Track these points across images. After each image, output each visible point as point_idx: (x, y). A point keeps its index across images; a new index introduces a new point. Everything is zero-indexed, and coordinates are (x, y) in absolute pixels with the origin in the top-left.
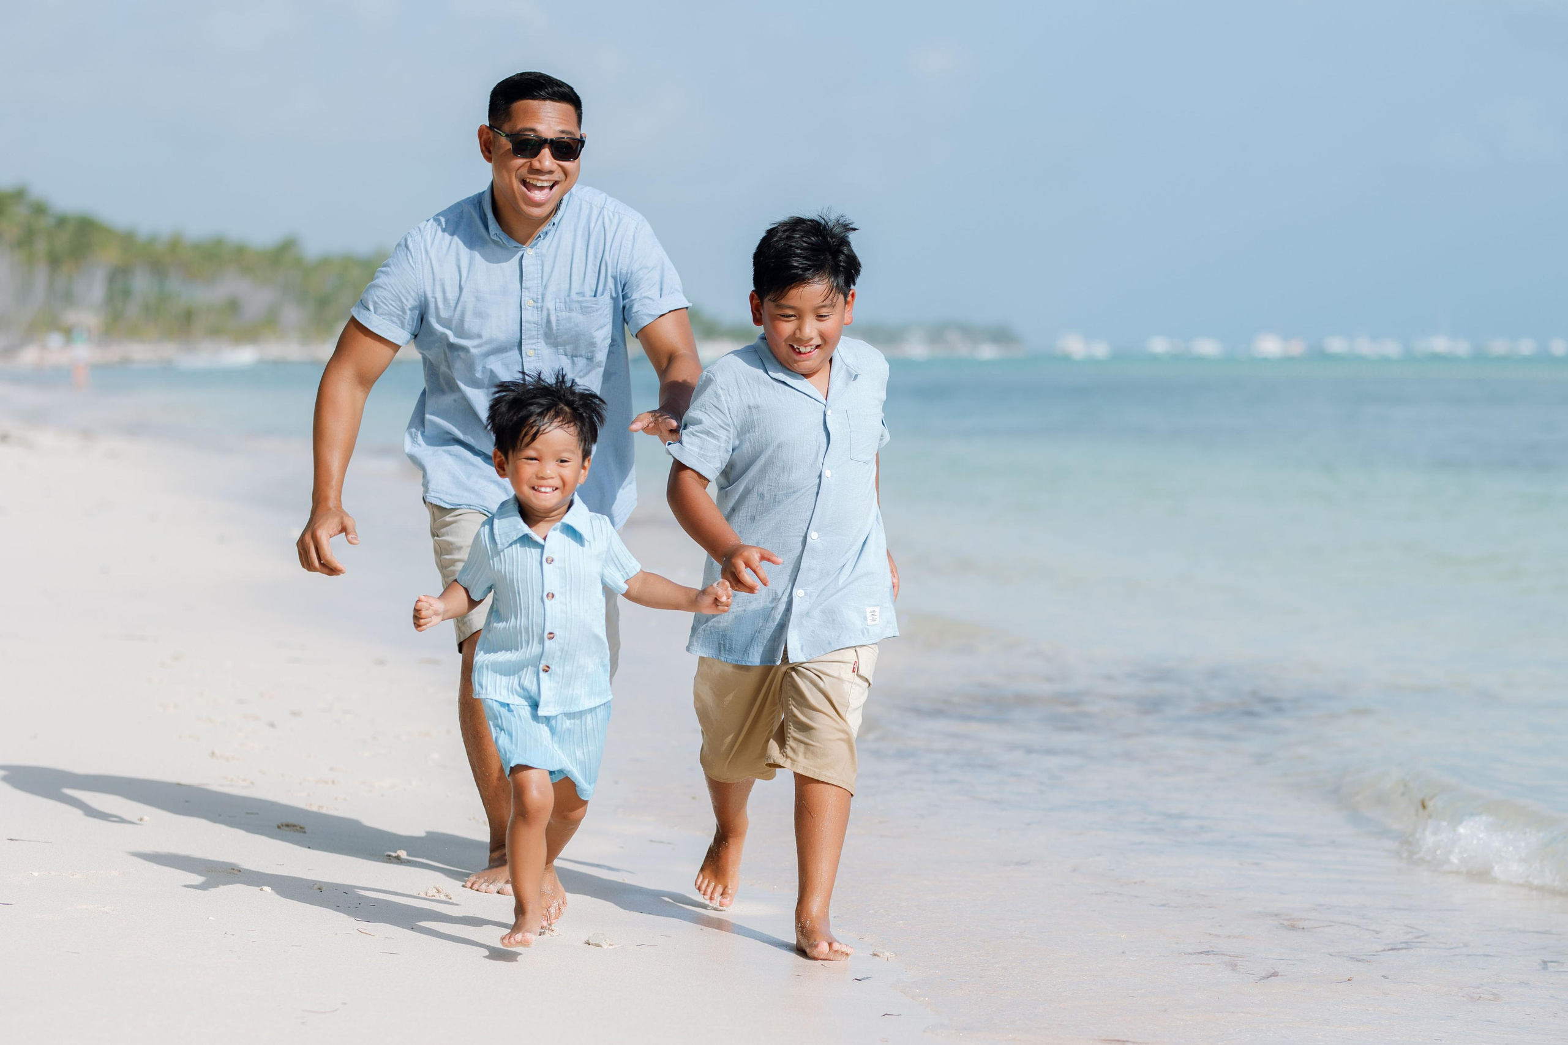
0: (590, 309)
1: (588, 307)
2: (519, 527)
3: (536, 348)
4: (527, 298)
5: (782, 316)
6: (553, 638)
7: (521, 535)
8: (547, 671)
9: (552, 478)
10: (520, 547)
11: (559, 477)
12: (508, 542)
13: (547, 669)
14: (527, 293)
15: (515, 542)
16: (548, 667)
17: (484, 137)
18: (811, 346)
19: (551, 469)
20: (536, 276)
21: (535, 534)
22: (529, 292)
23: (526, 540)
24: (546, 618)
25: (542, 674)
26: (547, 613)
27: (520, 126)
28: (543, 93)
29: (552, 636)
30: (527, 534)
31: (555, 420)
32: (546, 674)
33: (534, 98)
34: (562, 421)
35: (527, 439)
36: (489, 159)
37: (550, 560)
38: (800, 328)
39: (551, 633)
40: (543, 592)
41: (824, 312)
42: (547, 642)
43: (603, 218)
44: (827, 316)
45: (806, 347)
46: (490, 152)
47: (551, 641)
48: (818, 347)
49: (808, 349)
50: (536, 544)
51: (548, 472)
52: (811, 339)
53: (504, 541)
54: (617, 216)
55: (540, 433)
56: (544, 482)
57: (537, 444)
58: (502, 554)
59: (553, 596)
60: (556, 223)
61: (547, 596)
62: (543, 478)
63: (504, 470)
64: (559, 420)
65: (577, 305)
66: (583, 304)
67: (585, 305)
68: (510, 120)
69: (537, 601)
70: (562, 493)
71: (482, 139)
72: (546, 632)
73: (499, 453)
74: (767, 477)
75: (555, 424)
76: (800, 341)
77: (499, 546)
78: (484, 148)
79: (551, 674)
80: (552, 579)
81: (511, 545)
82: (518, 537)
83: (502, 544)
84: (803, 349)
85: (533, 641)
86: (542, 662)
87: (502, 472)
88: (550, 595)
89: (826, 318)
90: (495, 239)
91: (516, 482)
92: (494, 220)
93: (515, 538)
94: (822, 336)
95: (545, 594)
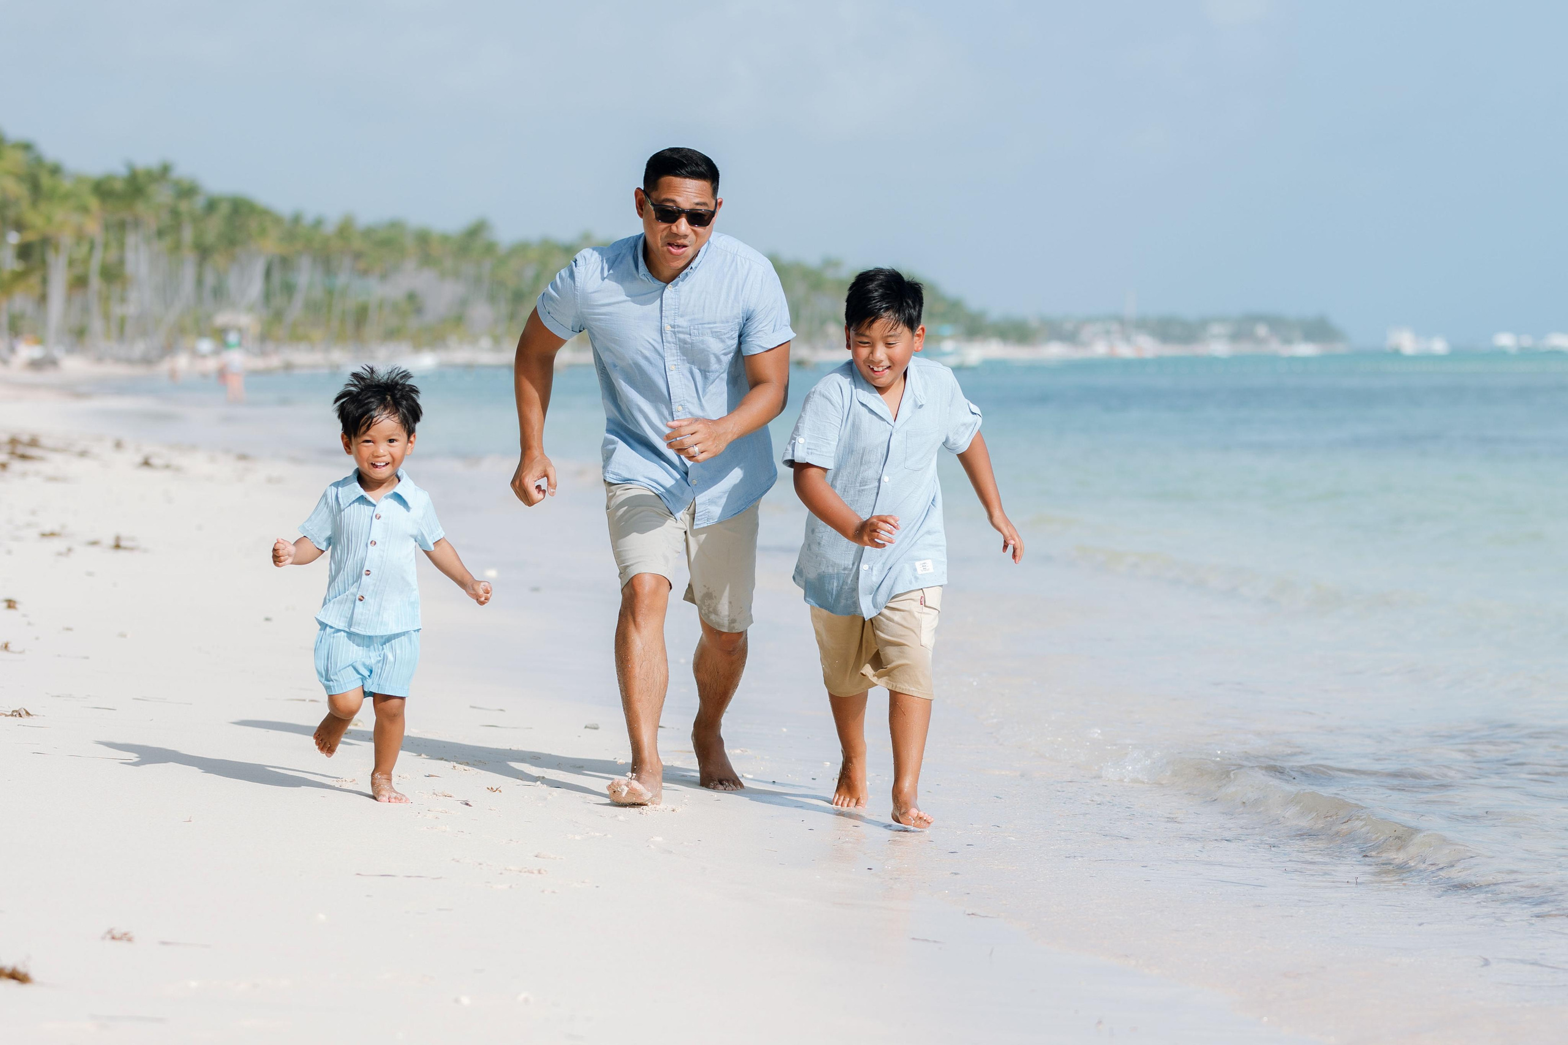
0: (719, 333)
1: (718, 332)
2: (357, 491)
3: (676, 364)
4: (666, 325)
5: (860, 342)
6: (369, 575)
8: (361, 600)
9: (385, 456)
10: (357, 506)
11: (389, 455)
12: (347, 503)
13: (362, 598)
14: (666, 321)
15: (354, 502)
16: (363, 597)
17: (639, 197)
18: (882, 367)
19: (383, 449)
20: (674, 307)
21: (368, 495)
22: (668, 319)
23: (362, 500)
24: (367, 559)
25: (358, 602)
26: (368, 555)
27: (664, 197)
28: (683, 172)
29: (368, 573)
30: (362, 496)
31: (384, 413)
32: (361, 602)
33: (676, 175)
34: (389, 413)
35: (364, 429)
36: (641, 215)
37: (378, 516)
38: (872, 353)
39: (368, 571)
40: (368, 539)
41: (891, 340)
42: (364, 578)
43: (737, 264)
44: (893, 344)
45: (878, 367)
46: (642, 210)
47: (367, 577)
48: (889, 367)
49: (881, 369)
50: (369, 503)
51: (382, 451)
52: (882, 361)
53: (345, 502)
54: (748, 262)
55: (373, 424)
56: (380, 459)
57: (372, 432)
58: (342, 513)
59: (375, 543)
60: (693, 268)
61: (371, 543)
62: (378, 457)
63: (350, 449)
64: (387, 412)
65: (709, 331)
66: (713, 330)
67: (715, 330)
68: (657, 190)
69: (363, 545)
70: (393, 466)
71: (638, 198)
72: (365, 569)
73: (345, 436)
74: (840, 474)
75: (384, 416)
76: (873, 362)
77: (342, 506)
78: (638, 205)
79: (364, 603)
80: (377, 531)
81: (350, 504)
82: (357, 497)
83: (345, 505)
84: (876, 369)
86: (359, 593)
87: (348, 450)
88: (373, 543)
89: (892, 346)
90: (643, 278)
91: (359, 458)
92: (644, 263)
93: (354, 499)
94: (890, 359)
95: (370, 541)
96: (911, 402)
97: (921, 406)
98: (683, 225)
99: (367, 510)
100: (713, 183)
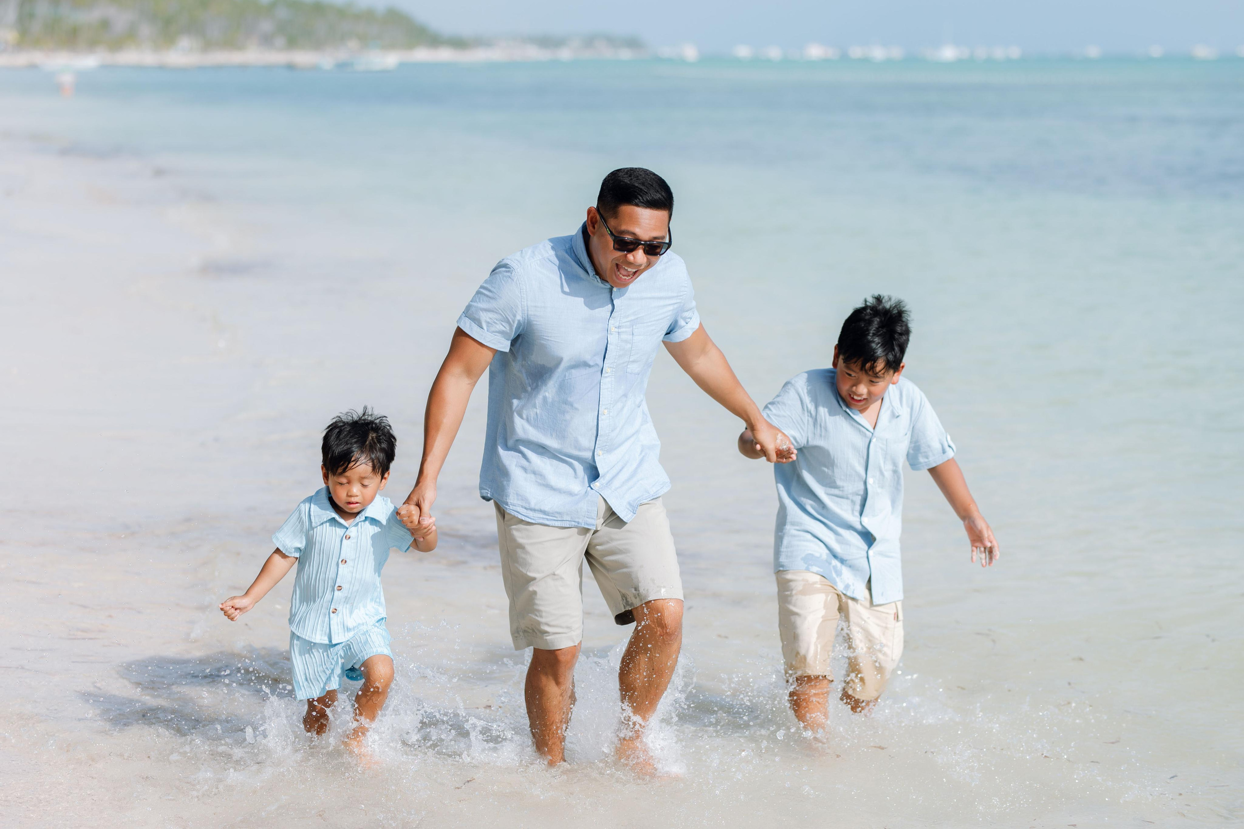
2: (329, 512)
6: (340, 590)
7: (330, 518)
9: (357, 496)
10: (330, 526)
12: (320, 522)
13: (335, 611)
15: (326, 522)
16: (336, 609)
19: (356, 489)
21: (340, 518)
23: (335, 522)
24: (338, 576)
25: (332, 615)
26: (339, 573)
29: (340, 588)
30: (336, 519)
32: (334, 614)
37: (348, 537)
38: (855, 385)
39: (339, 586)
40: (339, 558)
42: (336, 593)
44: (877, 382)
45: (858, 397)
47: (339, 592)
50: (341, 525)
51: (355, 491)
53: (317, 521)
56: (353, 498)
58: (314, 530)
59: (346, 561)
61: (342, 561)
62: (352, 496)
68: (616, 218)
69: (334, 563)
72: (336, 586)
79: (338, 614)
80: (347, 551)
81: (322, 524)
82: (328, 519)
83: (316, 523)
84: (856, 398)
85: (327, 589)
86: (332, 606)
88: (344, 561)
89: (875, 383)
93: (325, 520)
95: (340, 560)
96: (889, 412)
97: (898, 417)
98: (639, 256)
99: (340, 532)
100: (669, 211)
